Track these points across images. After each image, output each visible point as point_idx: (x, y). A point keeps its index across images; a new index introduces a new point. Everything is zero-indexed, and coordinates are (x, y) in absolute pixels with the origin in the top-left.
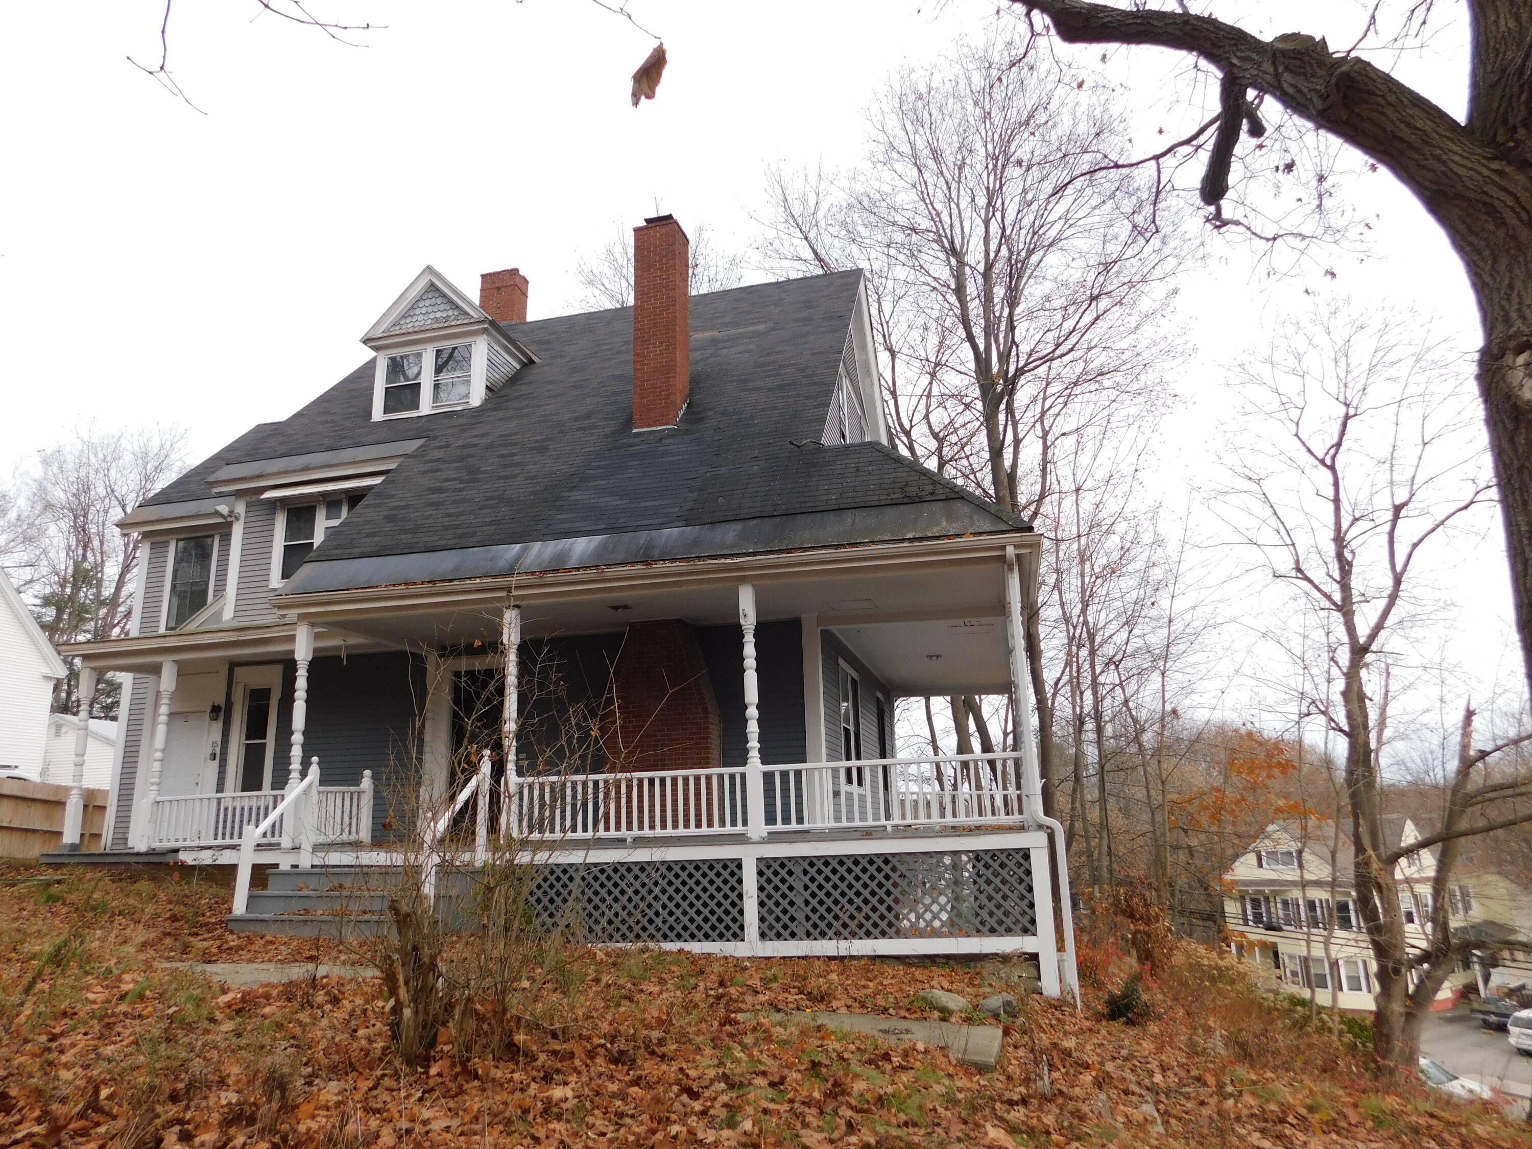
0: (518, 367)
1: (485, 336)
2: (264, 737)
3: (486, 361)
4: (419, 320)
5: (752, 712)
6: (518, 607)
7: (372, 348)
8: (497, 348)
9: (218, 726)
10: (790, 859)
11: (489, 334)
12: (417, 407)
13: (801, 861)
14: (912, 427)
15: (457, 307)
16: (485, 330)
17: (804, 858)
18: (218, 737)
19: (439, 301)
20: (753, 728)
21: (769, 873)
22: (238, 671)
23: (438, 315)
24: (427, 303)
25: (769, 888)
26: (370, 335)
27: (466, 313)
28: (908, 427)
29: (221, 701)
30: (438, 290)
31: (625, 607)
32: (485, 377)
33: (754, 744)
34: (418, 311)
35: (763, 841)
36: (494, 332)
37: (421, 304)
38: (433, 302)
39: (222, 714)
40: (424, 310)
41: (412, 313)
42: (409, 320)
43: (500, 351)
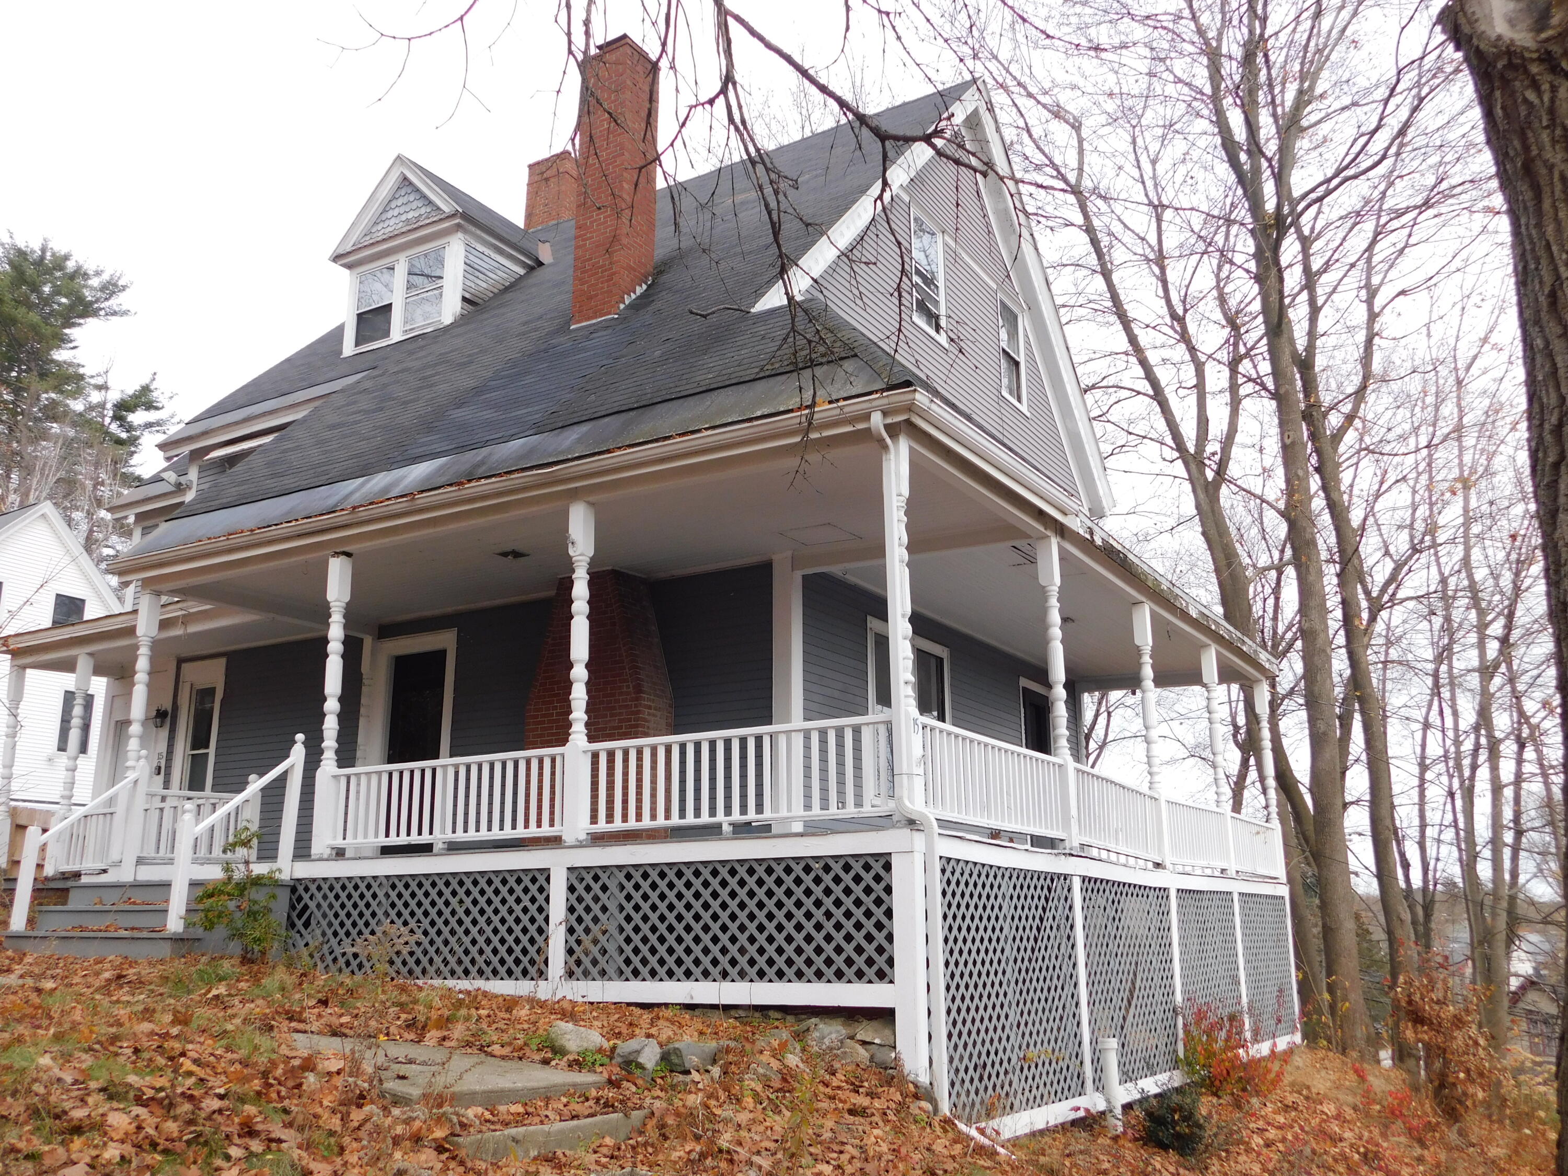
0: (521, 271)
1: (460, 235)
2: (207, 747)
3: (462, 266)
4: (393, 225)
5: (579, 673)
6: (348, 555)
7: (344, 265)
8: (481, 248)
9: (164, 733)
10: (604, 868)
11: (465, 231)
12: (387, 334)
13: (616, 871)
14: (1186, 311)
15: (430, 202)
16: (459, 227)
17: (620, 867)
18: (163, 747)
19: (412, 198)
20: (579, 695)
21: (580, 888)
22: (185, 666)
23: (410, 215)
24: (399, 202)
25: (580, 909)
26: (341, 251)
27: (439, 208)
28: (1180, 312)
29: (167, 705)
30: (411, 183)
31: (516, 554)
32: (460, 287)
33: (579, 714)
34: (389, 214)
35: (580, 845)
36: (472, 228)
37: (393, 205)
38: (405, 200)
39: (169, 719)
40: (396, 212)
41: (384, 217)
42: (380, 227)
43: (487, 251)
